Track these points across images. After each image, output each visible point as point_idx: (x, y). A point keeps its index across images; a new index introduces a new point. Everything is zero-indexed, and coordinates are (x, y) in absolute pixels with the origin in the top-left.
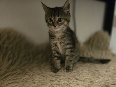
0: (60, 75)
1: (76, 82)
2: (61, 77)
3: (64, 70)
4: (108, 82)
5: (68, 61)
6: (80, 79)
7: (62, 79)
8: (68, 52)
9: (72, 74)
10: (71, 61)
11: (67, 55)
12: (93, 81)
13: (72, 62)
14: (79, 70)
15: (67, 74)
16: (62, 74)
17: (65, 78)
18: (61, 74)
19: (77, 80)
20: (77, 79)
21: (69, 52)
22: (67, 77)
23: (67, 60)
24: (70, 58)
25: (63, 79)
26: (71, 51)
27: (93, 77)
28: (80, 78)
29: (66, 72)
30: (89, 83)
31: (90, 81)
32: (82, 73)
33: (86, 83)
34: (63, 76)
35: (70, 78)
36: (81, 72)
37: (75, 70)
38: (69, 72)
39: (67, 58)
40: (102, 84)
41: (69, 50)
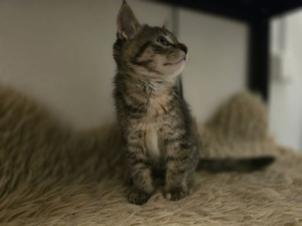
0: (156, 209)
1: (206, 221)
2: (159, 213)
3: (165, 196)
4: (291, 215)
5: (174, 174)
6: (216, 214)
7: (162, 219)
9: (188, 202)
10: (183, 172)
11: (172, 159)
12: (252, 215)
14: (205, 192)
15: (172, 204)
16: (161, 206)
17: (172, 213)
18: (158, 207)
19: (206, 218)
20: (206, 215)
21: (176, 149)
22: (176, 211)
23: (172, 171)
24: (180, 163)
25: (167, 217)
26: (183, 146)
27: (248, 206)
28: (214, 211)
29: (172, 199)
30: (242, 221)
31: (243, 216)
32: (217, 197)
33: (231, 222)
34: (163, 209)
35: (187, 213)
36: (211, 196)
37: (195, 191)
38: (179, 199)
39: (171, 166)
40: (275, 221)
41: (177, 144)
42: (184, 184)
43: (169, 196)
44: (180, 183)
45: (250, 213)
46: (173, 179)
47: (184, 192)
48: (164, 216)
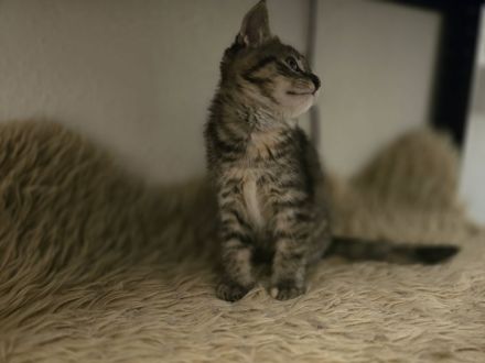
0: (252, 310)
1: (318, 336)
2: (254, 318)
3: (269, 291)
4: (446, 341)
5: (285, 259)
6: (335, 328)
7: (258, 327)
8: (284, 221)
9: (300, 305)
10: (298, 257)
11: (282, 235)
12: (387, 335)
13: (304, 261)
14: (328, 292)
15: (278, 306)
16: (261, 307)
17: (272, 320)
18: (255, 308)
19: (320, 332)
20: (320, 327)
21: (289, 219)
22: (279, 317)
23: (282, 254)
25: (265, 324)
26: (301, 218)
27: (386, 320)
28: (334, 322)
29: (277, 298)
30: (372, 342)
31: (374, 334)
32: (343, 301)
33: (356, 341)
34: (262, 312)
35: (293, 321)
36: (336, 299)
37: (313, 288)
38: (288, 298)
39: (282, 246)
40: (421, 347)
41: (290, 212)
42: (299, 275)
43: (275, 292)
44: (292, 274)
45: (387, 331)
46: (284, 266)
47: (297, 289)
48: (260, 322)
